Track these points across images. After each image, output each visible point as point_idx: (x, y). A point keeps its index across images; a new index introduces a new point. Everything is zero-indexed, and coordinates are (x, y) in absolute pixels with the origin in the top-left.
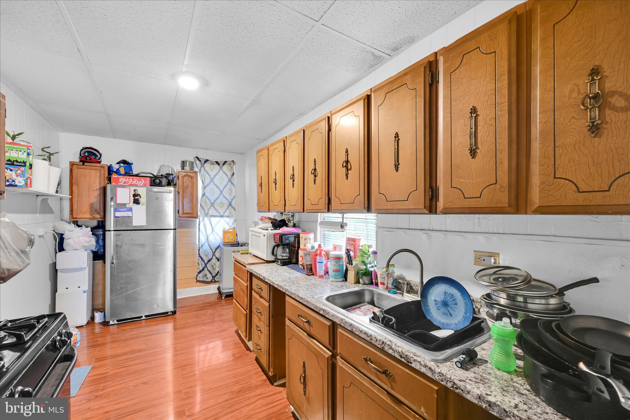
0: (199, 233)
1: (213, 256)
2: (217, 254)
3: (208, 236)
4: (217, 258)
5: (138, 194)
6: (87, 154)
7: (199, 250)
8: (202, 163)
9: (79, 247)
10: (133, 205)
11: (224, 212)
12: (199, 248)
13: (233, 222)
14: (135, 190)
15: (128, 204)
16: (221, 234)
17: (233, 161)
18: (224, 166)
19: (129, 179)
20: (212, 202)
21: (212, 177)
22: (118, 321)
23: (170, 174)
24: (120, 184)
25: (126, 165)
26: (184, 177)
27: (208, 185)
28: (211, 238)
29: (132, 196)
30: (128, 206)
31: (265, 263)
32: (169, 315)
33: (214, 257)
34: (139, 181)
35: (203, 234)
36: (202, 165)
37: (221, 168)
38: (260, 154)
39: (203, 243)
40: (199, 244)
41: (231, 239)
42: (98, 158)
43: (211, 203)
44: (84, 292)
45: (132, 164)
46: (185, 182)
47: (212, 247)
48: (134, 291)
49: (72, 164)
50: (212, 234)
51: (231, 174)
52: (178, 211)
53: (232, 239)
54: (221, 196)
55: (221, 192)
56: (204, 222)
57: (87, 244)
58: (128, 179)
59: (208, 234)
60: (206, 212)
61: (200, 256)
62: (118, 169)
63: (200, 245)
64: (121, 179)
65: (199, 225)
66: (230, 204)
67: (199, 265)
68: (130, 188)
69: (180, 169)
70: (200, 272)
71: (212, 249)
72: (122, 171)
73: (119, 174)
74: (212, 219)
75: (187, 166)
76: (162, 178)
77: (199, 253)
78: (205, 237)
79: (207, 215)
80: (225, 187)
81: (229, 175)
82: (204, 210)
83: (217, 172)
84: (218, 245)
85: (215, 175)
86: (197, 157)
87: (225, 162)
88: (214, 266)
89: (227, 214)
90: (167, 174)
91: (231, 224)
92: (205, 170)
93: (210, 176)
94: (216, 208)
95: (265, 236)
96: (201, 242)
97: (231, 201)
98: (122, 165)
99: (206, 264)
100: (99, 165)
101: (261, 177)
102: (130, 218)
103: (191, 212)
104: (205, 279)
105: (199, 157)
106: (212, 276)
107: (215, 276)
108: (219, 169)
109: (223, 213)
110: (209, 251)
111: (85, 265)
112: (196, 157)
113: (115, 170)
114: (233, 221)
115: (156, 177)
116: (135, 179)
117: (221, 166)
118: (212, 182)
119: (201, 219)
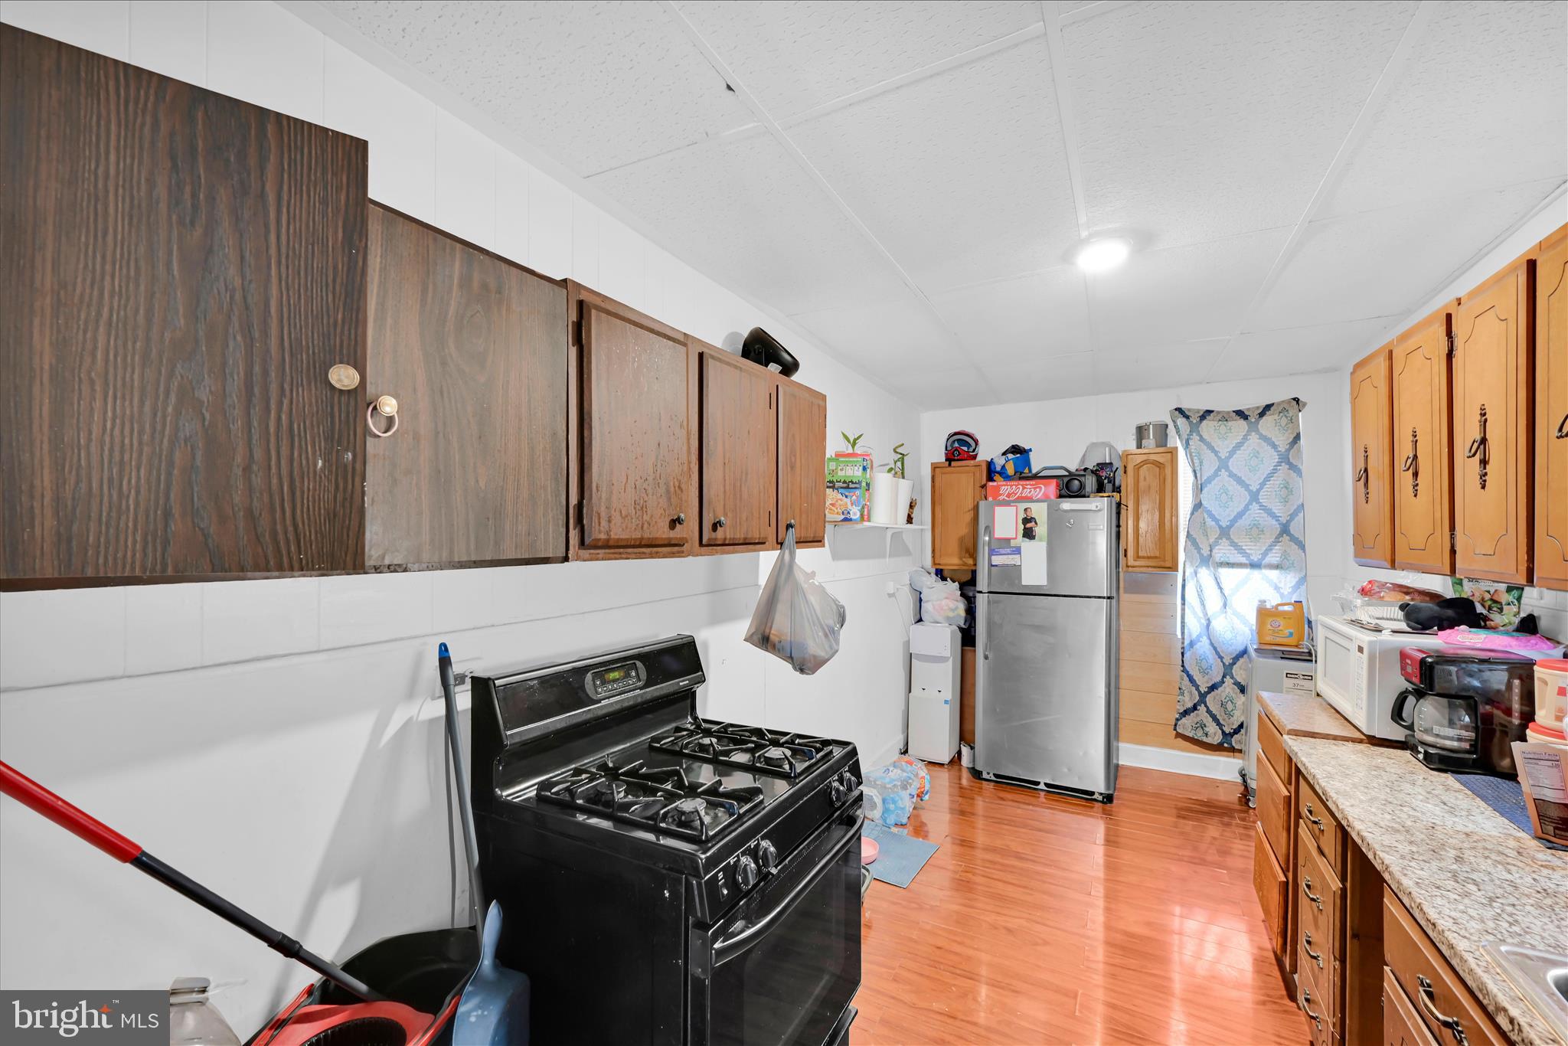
0: (1183, 610)
1: (1224, 676)
2: (1239, 673)
3: (1209, 619)
4: (1237, 684)
5: (1032, 518)
6: (956, 445)
7: (1183, 654)
8: (1195, 421)
9: (939, 619)
10: (1023, 541)
11: (1265, 554)
12: (1183, 648)
13: (1293, 584)
14: (1026, 510)
15: (1014, 539)
16: (1252, 619)
17: (1297, 400)
18: (1264, 418)
19: (1016, 486)
20: (1224, 526)
21: (1223, 455)
22: (996, 775)
23: (1106, 463)
24: (1001, 498)
25: (1019, 455)
26: (1138, 467)
27: (1209, 480)
28: (1220, 626)
29: (1020, 521)
30: (1013, 543)
31: (1361, 741)
32: (1095, 800)
33: (1228, 680)
34: (1035, 488)
35: (1195, 613)
36: (1194, 428)
37: (1254, 428)
38: (1362, 374)
39: (1194, 636)
40: (1183, 638)
41: (1284, 633)
42: (971, 450)
43: (1220, 527)
44: (946, 702)
45: (1030, 450)
46: (1141, 478)
47: (1222, 652)
48: (1024, 722)
49: (935, 467)
50: (1224, 615)
51: (1288, 439)
52: (1126, 551)
53: (1291, 634)
54: (1255, 506)
55: (1255, 497)
56: (1197, 581)
57: (951, 614)
58: (1014, 487)
59: (1209, 614)
60: (1205, 552)
61: (1184, 670)
62: (1003, 467)
63: (1187, 642)
64: (1003, 487)
65: (1184, 586)
66: (1285, 530)
67: (1183, 694)
68: (1016, 506)
69: (1132, 446)
70: (1186, 713)
71: (1221, 658)
72: (1010, 470)
73: (1004, 475)
74: (1224, 572)
75: (1149, 438)
76: (1084, 475)
77: (1183, 661)
78: (1199, 621)
79: (1206, 560)
80: (1268, 478)
81: (1282, 440)
82: (1198, 549)
83: (1239, 439)
84: (1241, 648)
85: (1232, 451)
86: (1179, 410)
87: (1268, 407)
88: (1230, 706)
89: (1273, 558)
90: (1098, 464)
91: (1287, 590)
92: (1202, 439)
93: (1216, 453)
94: (1236, 541)
95: (1362, 653)
96: (1190, 636)
97: (1289, 522)
98: (1010, 456)
99: (1203, 696)
100: (972, 462)
101: (1366, 452)
102: (1017, 569)
103: (1158, 555)
104: (1199, 735)
105: (1184, 406)
106: (1223, 732)
107: (1232, 735)
108: (1248, 432)
109: (1260, 557)
110: (1211, 661)
111: (947, 653)
112: (1176, 409)
113: (998, 469)
114: (1297, 579)
115: (1072, 476)
116: (1027, 485)
117: (1253, 420)
118: (1223, 470)
119: (1189, 571)
